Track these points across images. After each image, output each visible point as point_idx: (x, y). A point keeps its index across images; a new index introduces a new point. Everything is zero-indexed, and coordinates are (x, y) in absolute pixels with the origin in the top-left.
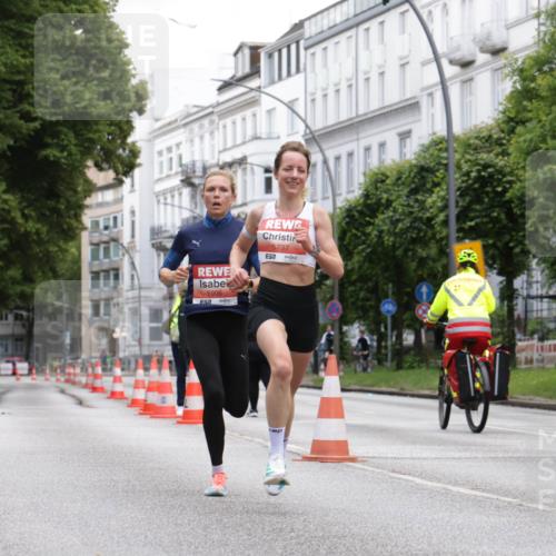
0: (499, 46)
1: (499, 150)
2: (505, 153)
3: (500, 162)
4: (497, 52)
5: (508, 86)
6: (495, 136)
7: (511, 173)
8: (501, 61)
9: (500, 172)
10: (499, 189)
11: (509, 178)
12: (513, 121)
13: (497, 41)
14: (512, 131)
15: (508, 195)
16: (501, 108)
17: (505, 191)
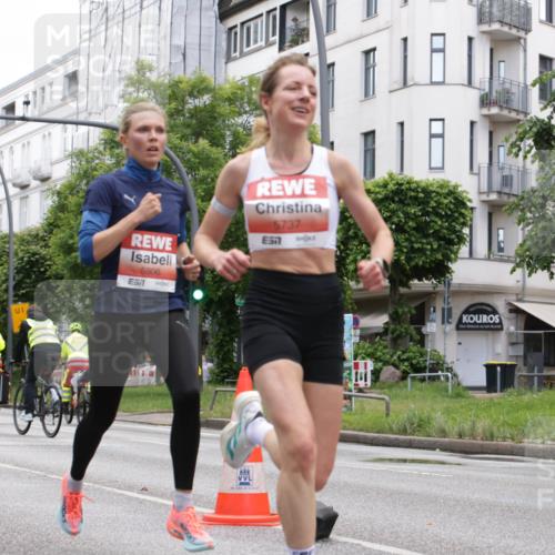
0: (46, 176)
1: (42, 243)
2: (46, 246)
3: (43, 251)
4: (45, 180)
5: (50, 202)
6: (41, 234)
7: (50, 259)
8: (46, 186)
9: (43, 258)
10: (42, 269)
11: (48, 263)
12: (52, 226)
13: (45, 172)
14: (51, 232)
15: (48, 273)
16: (45, 217)
17: (46, 270)
